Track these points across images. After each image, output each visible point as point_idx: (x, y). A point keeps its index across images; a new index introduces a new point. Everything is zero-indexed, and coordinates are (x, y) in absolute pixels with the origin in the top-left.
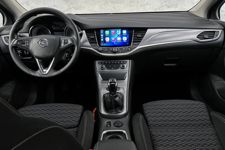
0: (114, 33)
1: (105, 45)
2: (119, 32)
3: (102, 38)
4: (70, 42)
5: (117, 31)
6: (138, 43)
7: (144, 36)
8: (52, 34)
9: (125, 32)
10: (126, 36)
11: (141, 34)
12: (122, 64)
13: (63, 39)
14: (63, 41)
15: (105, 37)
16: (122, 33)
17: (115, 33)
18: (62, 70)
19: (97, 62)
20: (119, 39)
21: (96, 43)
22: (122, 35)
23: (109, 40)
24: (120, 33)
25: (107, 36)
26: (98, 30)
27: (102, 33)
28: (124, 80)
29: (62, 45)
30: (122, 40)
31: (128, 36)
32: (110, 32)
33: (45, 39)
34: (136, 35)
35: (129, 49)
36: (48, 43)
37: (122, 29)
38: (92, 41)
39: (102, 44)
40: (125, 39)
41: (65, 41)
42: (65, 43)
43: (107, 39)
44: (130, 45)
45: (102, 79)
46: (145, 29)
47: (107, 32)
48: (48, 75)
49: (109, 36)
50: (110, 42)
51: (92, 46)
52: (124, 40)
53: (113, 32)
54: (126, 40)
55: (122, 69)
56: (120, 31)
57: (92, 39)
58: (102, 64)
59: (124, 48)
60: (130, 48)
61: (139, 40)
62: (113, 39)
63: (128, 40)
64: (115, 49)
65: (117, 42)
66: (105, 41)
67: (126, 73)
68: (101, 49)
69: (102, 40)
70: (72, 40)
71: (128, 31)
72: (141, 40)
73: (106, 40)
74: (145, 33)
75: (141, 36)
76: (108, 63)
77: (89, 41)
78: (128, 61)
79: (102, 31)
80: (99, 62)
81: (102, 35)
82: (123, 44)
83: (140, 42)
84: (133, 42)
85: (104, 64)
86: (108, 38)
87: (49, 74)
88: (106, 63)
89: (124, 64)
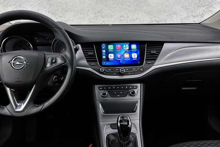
0: (120, 48)
1: (108, 63)
2: (126, 47)
3: (104, 54)
4: (59, 61)
5: (124, 46)
6: (153, 61)
7: (159, 52)
8: (35, 49)
9: (134, 47)
10: (136, 52)
11: (156, 50)
12: (131, 89)
13: (49, 56)
14: (49, 60)
15: (108, 53)
16: (130, 48)
17: (122, 47)
18: (47, 104)
19: (96, 87)
20: (127, 56)
21: (96, 61)
22: (130, 51)
23: (113, 57)
24: (128, 48)
25: (111, 53)
26: (98, 44)
27: (104, 48)
28: (135, 112)
29: (48, 65)
30: (131, 57)
31: (139, 52)
32: (114, 47)
33: (21, 57)
34: (149, 51)
35: (142, 70)
36: (25, 63)
37: (131, 43)
38: (90, 58)
39: (104, 63)
40: (135, 56)
41: (52, 59)
42: (52, 63)
43: (111, 56)
44: (141, 64)
45: (103, 111)
46: (160, 44)
47: (111, 47)
48: (24, 112)
49: (114, 52)
50: (115, 60)
51: (90, 66)
52: (133, 57)
53: (119, 47)
54: (136, 57)
55: (131, 97)
56: (127, 46)
57: (90, 56)
58: (103, 89)
59: (134, 68)
60: (143, 68)
61: (153, 58)
62: (119, 56)
63: (139, 58)
64: (122, 69)
65: (124, 61)
66: (107, 59)
67: (137, 102)
68: (103, 69)
69: (104, 57)
70: (63, 58)
71: (138, 46)
72: (157, 57)
73: (109, 58)
74: (162, 48)
75: (156, 52)
76: (112, 89)
77: (86, 59)
78: (139, 85)
79: (103, 46)
80: (99, 88)
81: (104, 51)
82: (132, 63)
83: (155, 60)
84: (146, 60)
85: (107, 88)
86: (112, 55)
87: (26, 111)
88: (110, 88)
89: (134, 90)
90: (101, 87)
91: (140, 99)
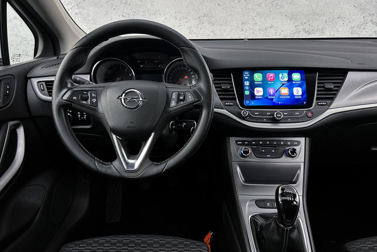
0: (274, 79)
1: (253, 103)
2: (284, 76)
3: (247, 88)
5: (280, 75)
6: (328, 102)
7: (340, 87)
9: (296, 77)
10: (300, 86)
11: (334, 83)
12: (288, 146)
13: (174, 91)
14: (174, 96)
15: (253, 86)
16: (290, 79)
17: (276, 78)
18: (171, 162)
19: (232, 141)
20: (285, 91)
21: (235, 99)
22: (290, 84)
23: (261, 94)
24: (286, 79)
25: (258, 86)
26: (238, 72)
27: (246, 78)
28: (295, 183)
29: (173, 104)
30: (292, 94)
31: (305, 86)
32: (264, 77)
33: (136, 90)
34: (322, 85)
35: (310, 115)
37: (291, 70)
38: (225, 95)
39: (247, 103)
40: (298, 92)
41: (179, 95)
42: (179, 100)
43: (259, 92)
44: (309, 105)
45: (243, 179)
46: (340, 74)
47: (258, 77)
49: (263, 85)
50: (265, 97)
51: (227, 107)
52: (295, 93)
53: (271, 77)
54: (300, 93)
55: (290, 159)
56: (286, 75)
57: (225, 90)
58: (243, 144)
59: (297, 112)
60: (312, 113)
61: (330, 96)
62: (272, 91)
63: (305, 96)
64: (279, 113)
65: (279, 98)
66: (253, 96)
67: (299, 168)
68: (245, 112)
69: (247, 93)
71: (304, 76)
72: (335, 94)
73: (256, 94)
74: (343, 80)
75: (335, 87)
76: (257, 144)
77: (219, 95)
78: (302, 140)
79: (246, 75)
80: (237, 142)
81: (247, 83)
82: (292, 104)
83: (332, 99)
84: (317, 99)
85: (250, 144)
86: (261, 89)
87: (141, 171)
88: (254, 143)
89: (295, 147)
90: (239, 141)
91: (304, 162)
